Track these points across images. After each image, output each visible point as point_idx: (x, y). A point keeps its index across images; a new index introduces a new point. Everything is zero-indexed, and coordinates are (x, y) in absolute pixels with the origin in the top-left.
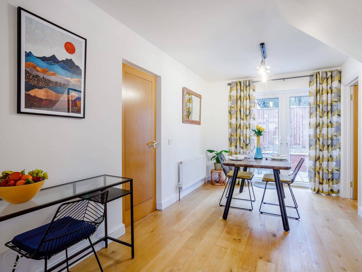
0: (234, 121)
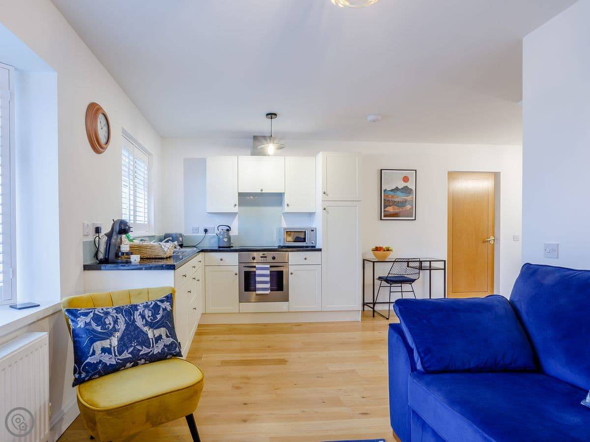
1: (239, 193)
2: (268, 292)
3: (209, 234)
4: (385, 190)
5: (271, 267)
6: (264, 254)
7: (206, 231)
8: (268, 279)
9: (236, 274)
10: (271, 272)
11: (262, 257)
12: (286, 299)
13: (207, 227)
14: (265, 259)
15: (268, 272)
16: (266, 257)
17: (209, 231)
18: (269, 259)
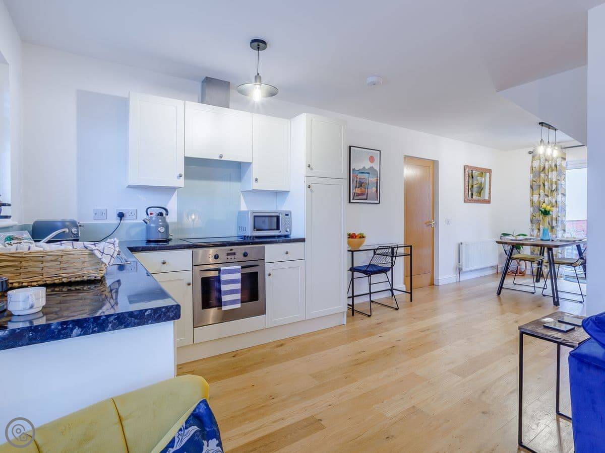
0: (536, 198)
1: (186, 158)
2: (238, 306)
3: (126, 221)
4: (354, 170)
5: (242, 267)
6: (231, 250)
7: (121, 216)
8: (238, 286)
9: (189, 284)
10: (242, 274)
11: (228, 254)
12: (263, 312)
13: (122, 209)
14: (233, 257)
15: (238, 276)
16: (234, 254)
17: (127, 216)
18: (239, 257)
